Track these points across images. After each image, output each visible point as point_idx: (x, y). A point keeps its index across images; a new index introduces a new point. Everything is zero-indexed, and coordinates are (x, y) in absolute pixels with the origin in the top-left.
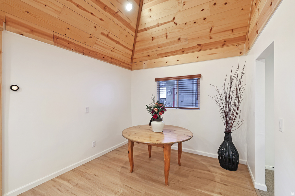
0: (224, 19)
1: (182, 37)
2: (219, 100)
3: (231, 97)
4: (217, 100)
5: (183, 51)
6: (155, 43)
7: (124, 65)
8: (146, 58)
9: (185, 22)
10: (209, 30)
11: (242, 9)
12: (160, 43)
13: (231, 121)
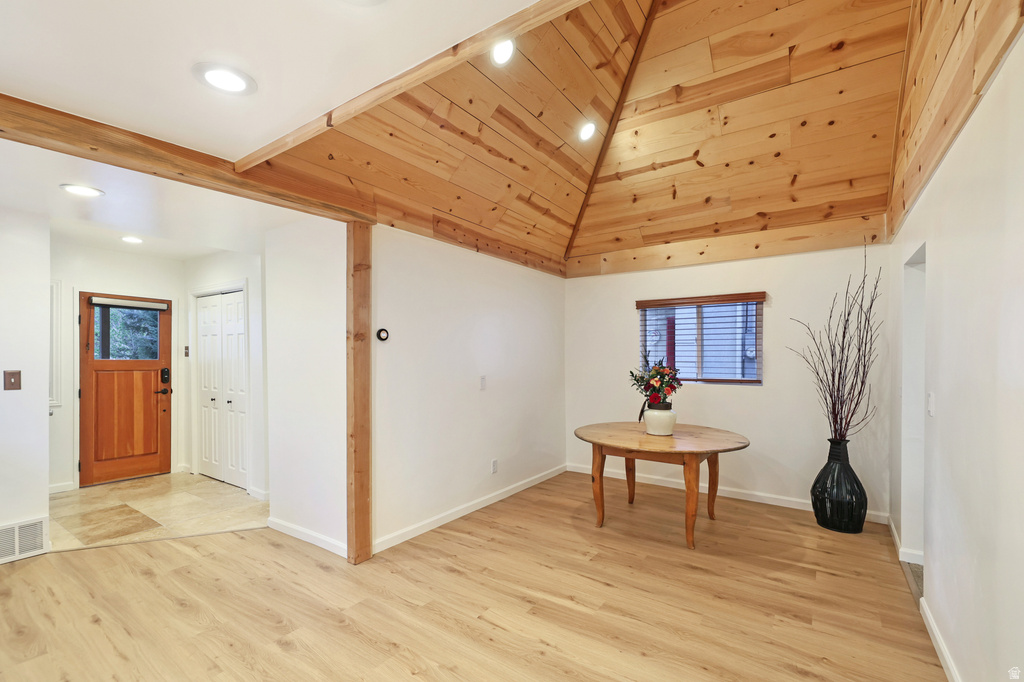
0: (829, 156)
1: (714, 196)
2: (816, 359)
3: (846, 351)
4: (810, 360)
5: (716, 230)
6: (641, 208)
7: (551, 264)
8: (611, 246)
9: (727, 162)
10: (789, 180)
11: (874, 136)
12: (652, 209)
13: (846, 409)
